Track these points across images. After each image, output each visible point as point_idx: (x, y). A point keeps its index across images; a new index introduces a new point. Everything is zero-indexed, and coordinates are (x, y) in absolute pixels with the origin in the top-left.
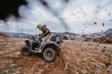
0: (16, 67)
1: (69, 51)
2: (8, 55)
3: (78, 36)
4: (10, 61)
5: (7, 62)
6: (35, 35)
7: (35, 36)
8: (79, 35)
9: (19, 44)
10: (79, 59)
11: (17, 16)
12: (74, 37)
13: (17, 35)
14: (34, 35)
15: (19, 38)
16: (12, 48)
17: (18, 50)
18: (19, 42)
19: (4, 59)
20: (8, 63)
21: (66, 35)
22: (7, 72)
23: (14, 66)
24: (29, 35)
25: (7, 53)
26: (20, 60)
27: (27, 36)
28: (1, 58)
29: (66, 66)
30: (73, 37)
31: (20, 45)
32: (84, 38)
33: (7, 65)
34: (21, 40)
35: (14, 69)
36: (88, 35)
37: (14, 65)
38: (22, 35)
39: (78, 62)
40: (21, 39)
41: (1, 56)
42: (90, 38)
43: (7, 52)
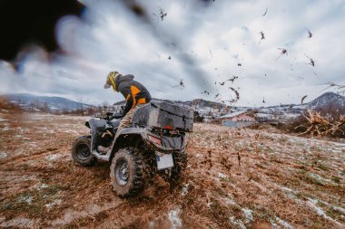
0: (52, 192)
1: (198, 155)
2: (23, 163)
3: (232, 112)
4: (31, 178)
5: (24, 178)
6: (102, 106)
7: (100, 108)
8: (235, 108)
9: (52, 132)
10: (220, 174)
11: (52, 48)
12: (222, 115)
13: (42, 105)
14: (97, 105)
15: (49, 115)
16: (33, 144)
17: (50, 150)
18: (52, 126)
19: (13, 173)
20: (29, 182)
21: (198, 106)
22: (29, 201)
23: (45, 189)
24: (81, 104)
25: (20, 157)
26: (59, 176)
27: (75, 110)
28: (6, 170)
29: (185, 189)
30: (219, 113)
31: (54, 135)
32: (250, 119)
33: (26, 187)
34: (55, 121)
35: (45, 196)
36: (264, 110)
37: (44, 186)
38: (60, 105)
39: (218, 180)
40: (57, 117)
41: (2, 164)
42: (269, 118)
43: (19, 153)
